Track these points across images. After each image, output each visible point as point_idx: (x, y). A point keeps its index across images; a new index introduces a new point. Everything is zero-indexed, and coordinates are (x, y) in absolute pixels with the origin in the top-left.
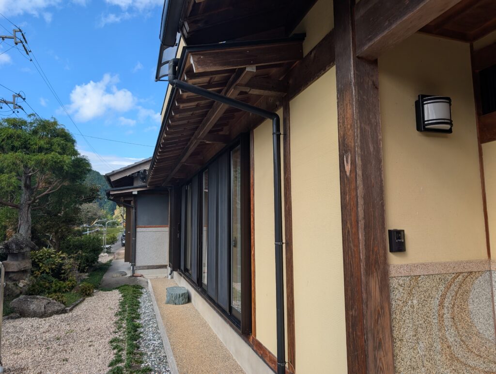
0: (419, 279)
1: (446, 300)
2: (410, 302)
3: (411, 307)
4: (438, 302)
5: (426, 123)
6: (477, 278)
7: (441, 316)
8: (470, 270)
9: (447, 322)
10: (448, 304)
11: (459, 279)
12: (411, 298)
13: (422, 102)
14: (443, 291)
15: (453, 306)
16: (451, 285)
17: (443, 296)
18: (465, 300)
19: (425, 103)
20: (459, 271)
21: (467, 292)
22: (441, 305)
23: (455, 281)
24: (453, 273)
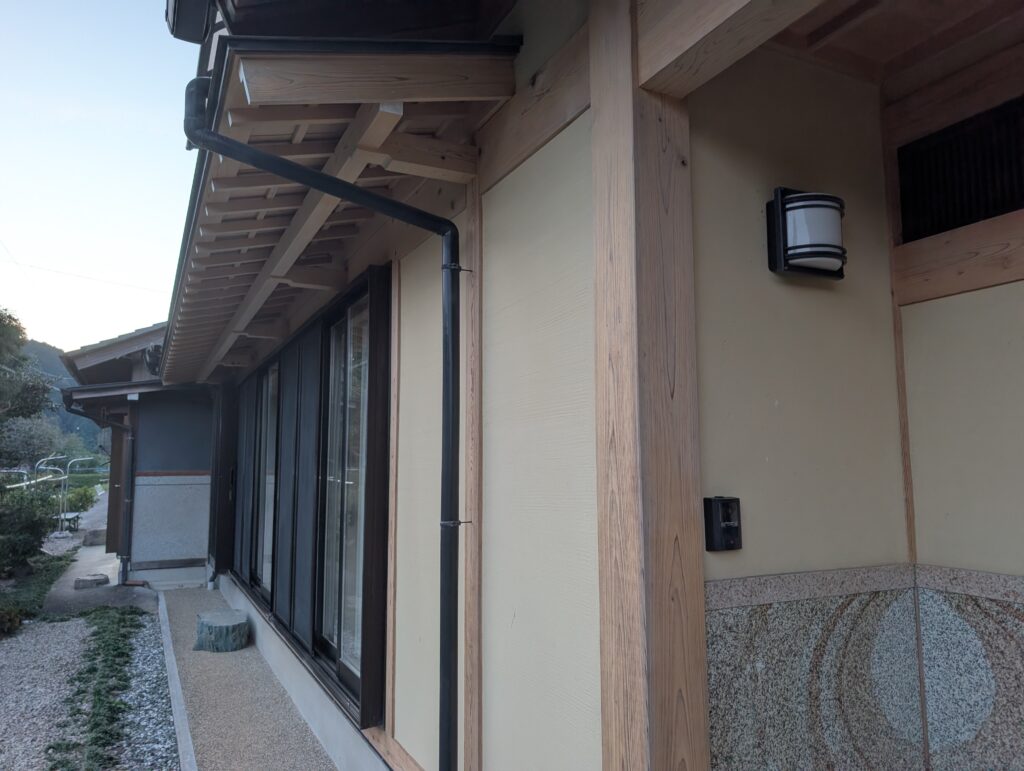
0: (769, 612)
1: (825, 657)
2: (748, 667)
3: (751, 678)
4: (807, 664)
5: (790, 252)
6: (888, 606)
7: (814, 697)
8: (874, 588)
9: (827, 710)
10: (828, 667)
11: (852, 608)
12: (751, 659)
13: (784, 205)
14: (818, 637)
15: (840, 671)
16: (835, 624)
17: (820, 651)
18: (863, 657)
19: (788, 206)
20: (852, 590)
21: (868, 637)
22: (815, 668)
23: (845, 614)
24: (840, 597)
